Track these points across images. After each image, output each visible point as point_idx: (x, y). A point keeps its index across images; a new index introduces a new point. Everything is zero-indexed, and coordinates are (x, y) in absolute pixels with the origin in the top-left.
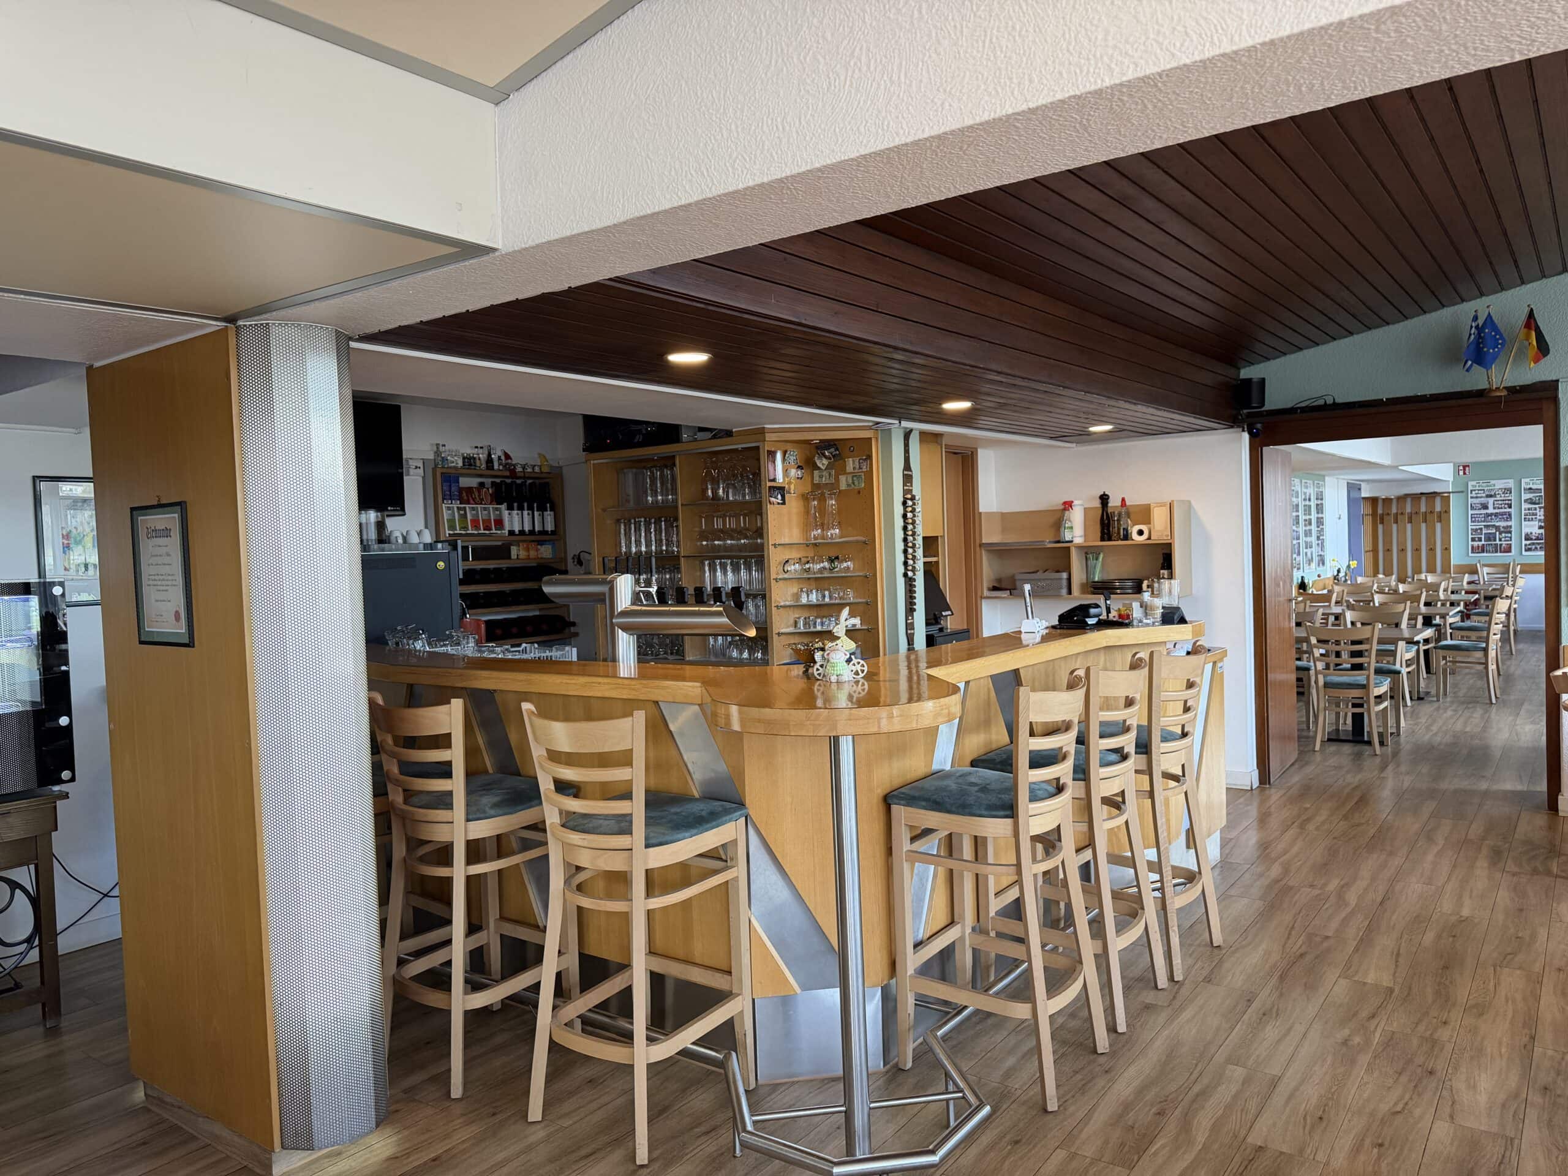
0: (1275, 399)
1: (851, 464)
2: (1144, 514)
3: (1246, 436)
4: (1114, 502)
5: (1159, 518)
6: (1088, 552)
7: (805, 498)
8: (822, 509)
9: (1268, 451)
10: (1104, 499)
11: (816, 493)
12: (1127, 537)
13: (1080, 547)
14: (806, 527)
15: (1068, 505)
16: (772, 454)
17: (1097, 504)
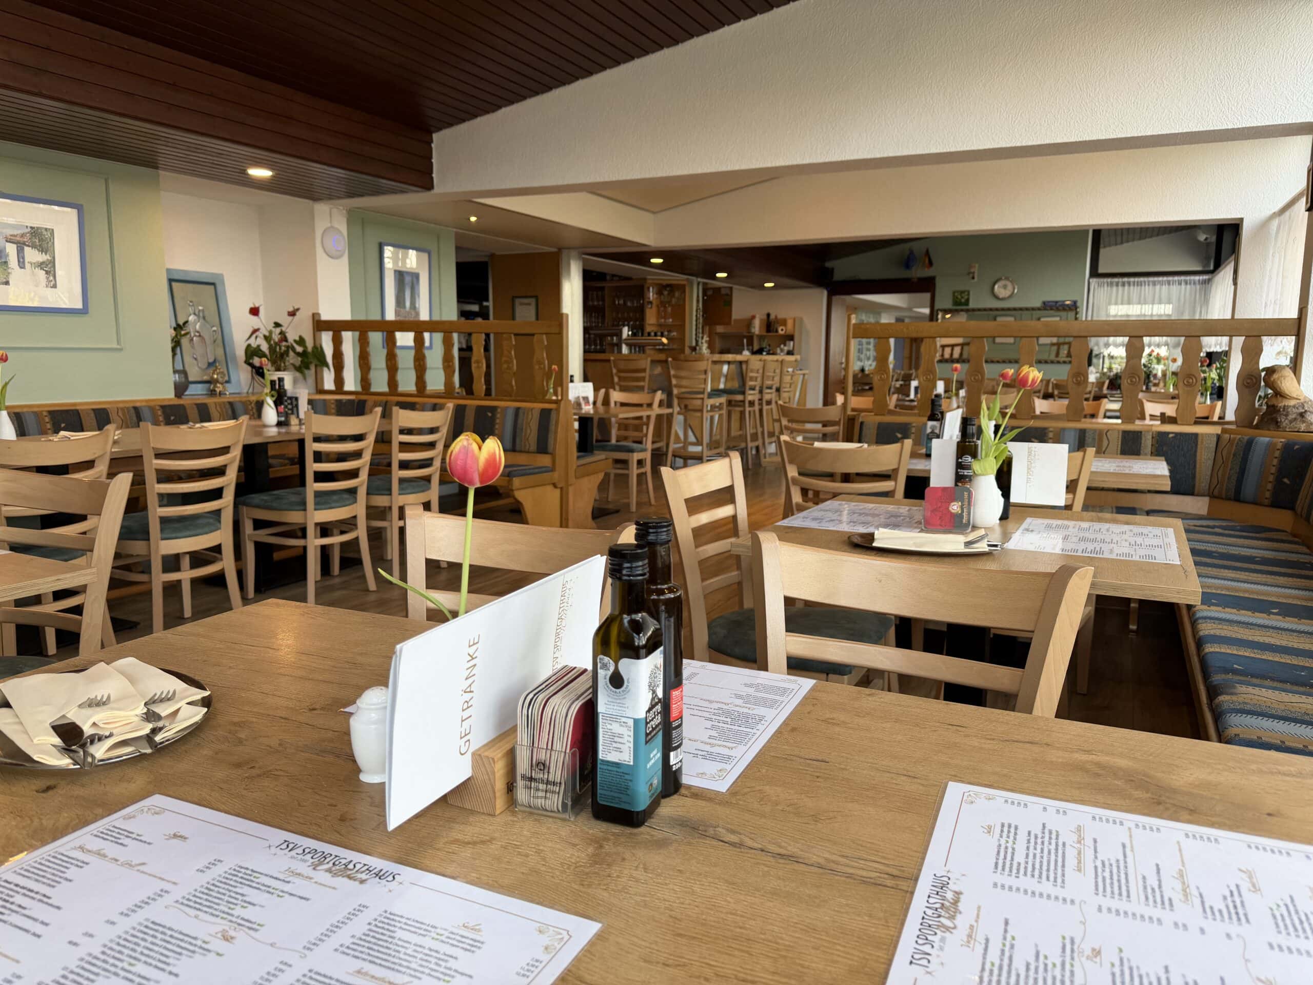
0: (838, 276)
1: (677, 294)
2: (784, 322)
3: (825, 293)
4: (772, 317)
5: (790, 323)
6: (761, 338)
7: (658, 306)
8: (665, 311)
9: (835, 299)
10: (768, 315)
11: (662, 304)
12: (777, 331)
13: (757, 336)
14: (658, 319)
15: (753, 317)
16: (649, 289)
17: (765, 317)
